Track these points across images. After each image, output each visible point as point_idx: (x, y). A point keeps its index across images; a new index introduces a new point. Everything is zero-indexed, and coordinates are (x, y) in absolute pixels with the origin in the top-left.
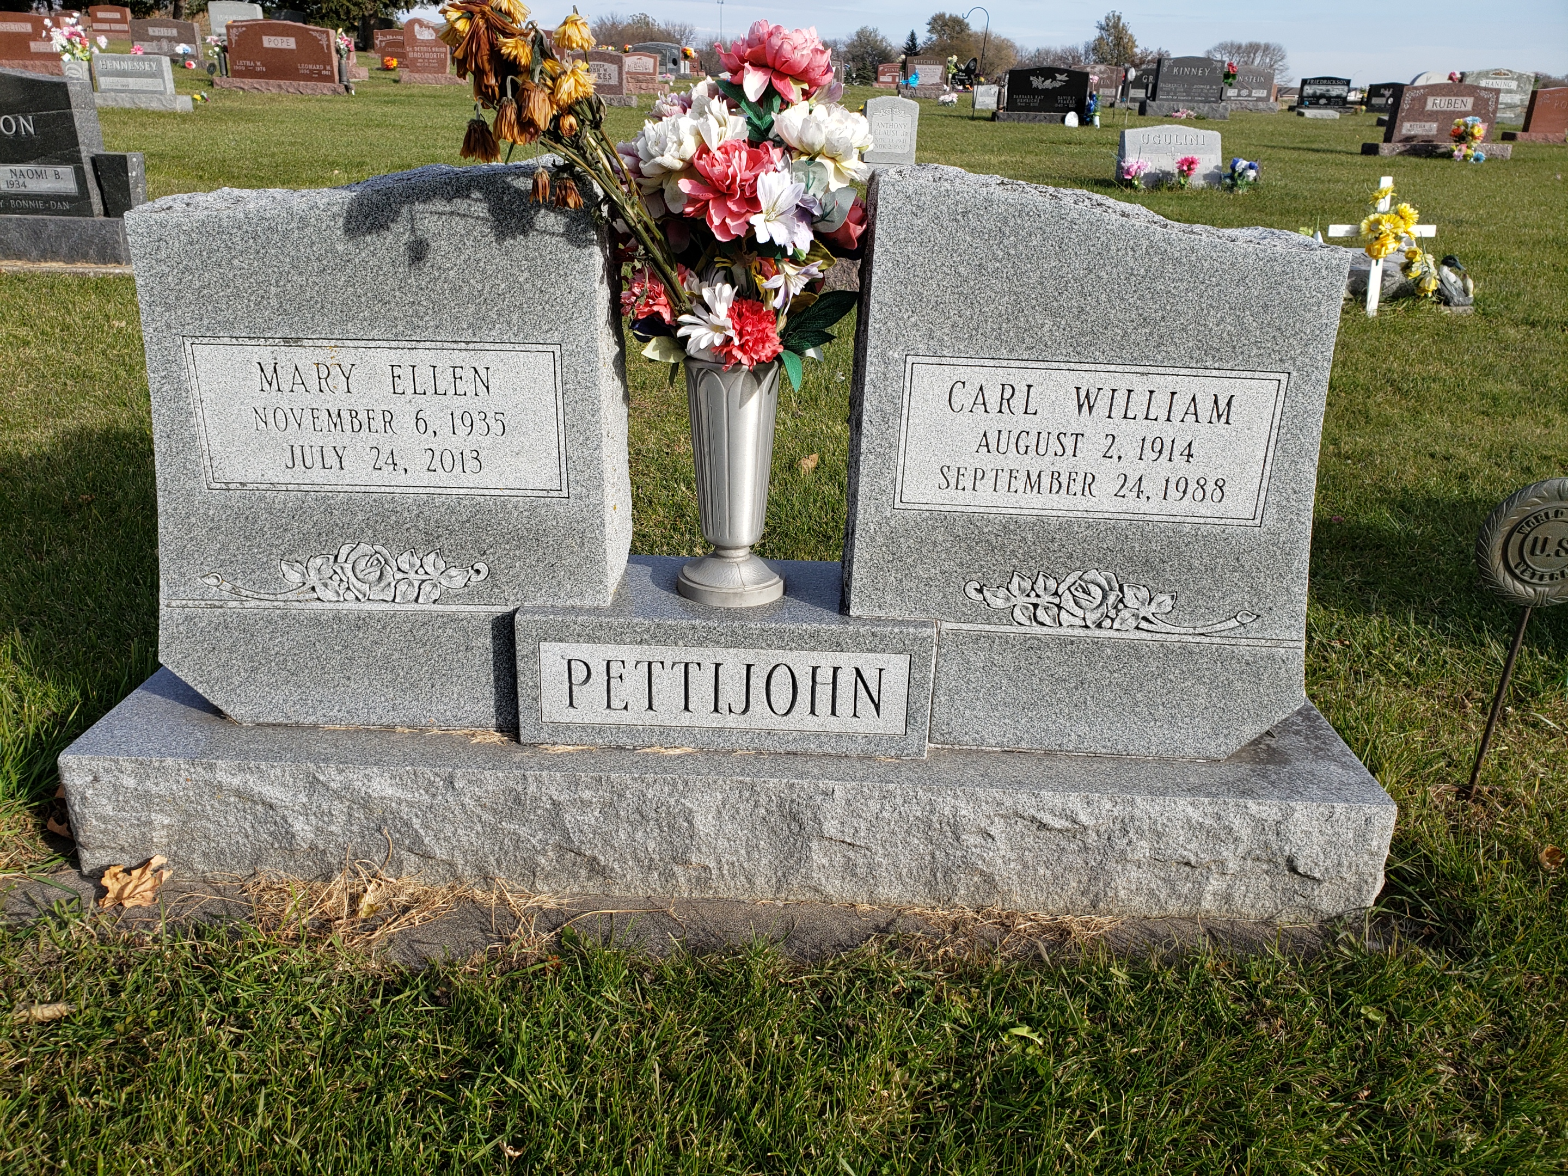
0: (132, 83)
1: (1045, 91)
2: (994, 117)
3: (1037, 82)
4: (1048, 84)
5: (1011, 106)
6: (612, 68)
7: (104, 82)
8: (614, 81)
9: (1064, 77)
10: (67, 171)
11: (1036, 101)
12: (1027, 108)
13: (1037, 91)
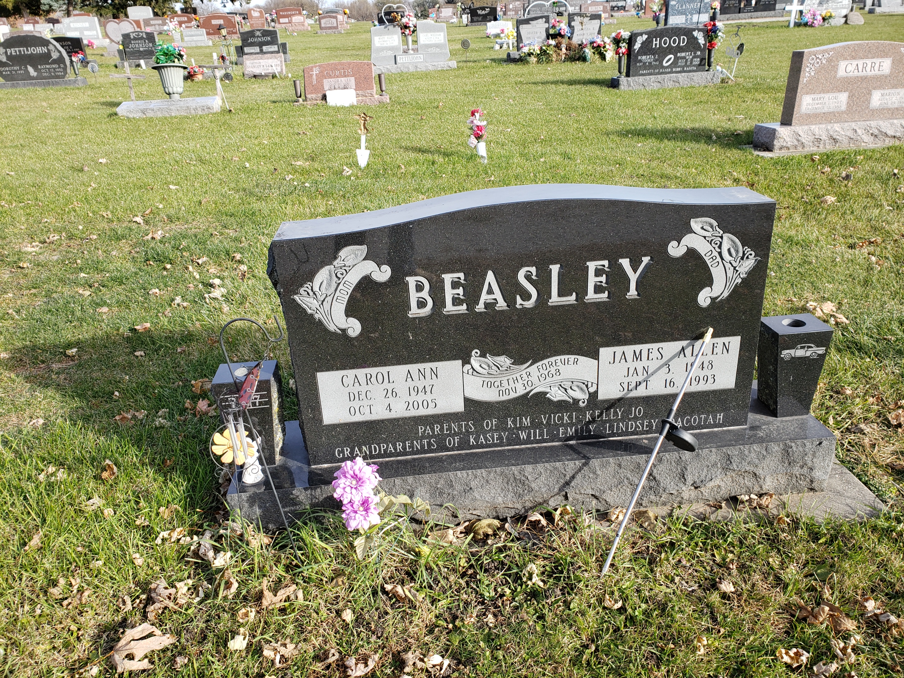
0: (195, 38)
1: (483, 15)
2: (467, 25)
3: (479, 12)
4: (483, 12)
5: (472, 21)
6: (334, 20)
7: (186, 39)
8: (335, 25)
9: (488, 9)
10: (276, 46)
11: (480, 19)
12: (478, 21)
13: (480, 15)
